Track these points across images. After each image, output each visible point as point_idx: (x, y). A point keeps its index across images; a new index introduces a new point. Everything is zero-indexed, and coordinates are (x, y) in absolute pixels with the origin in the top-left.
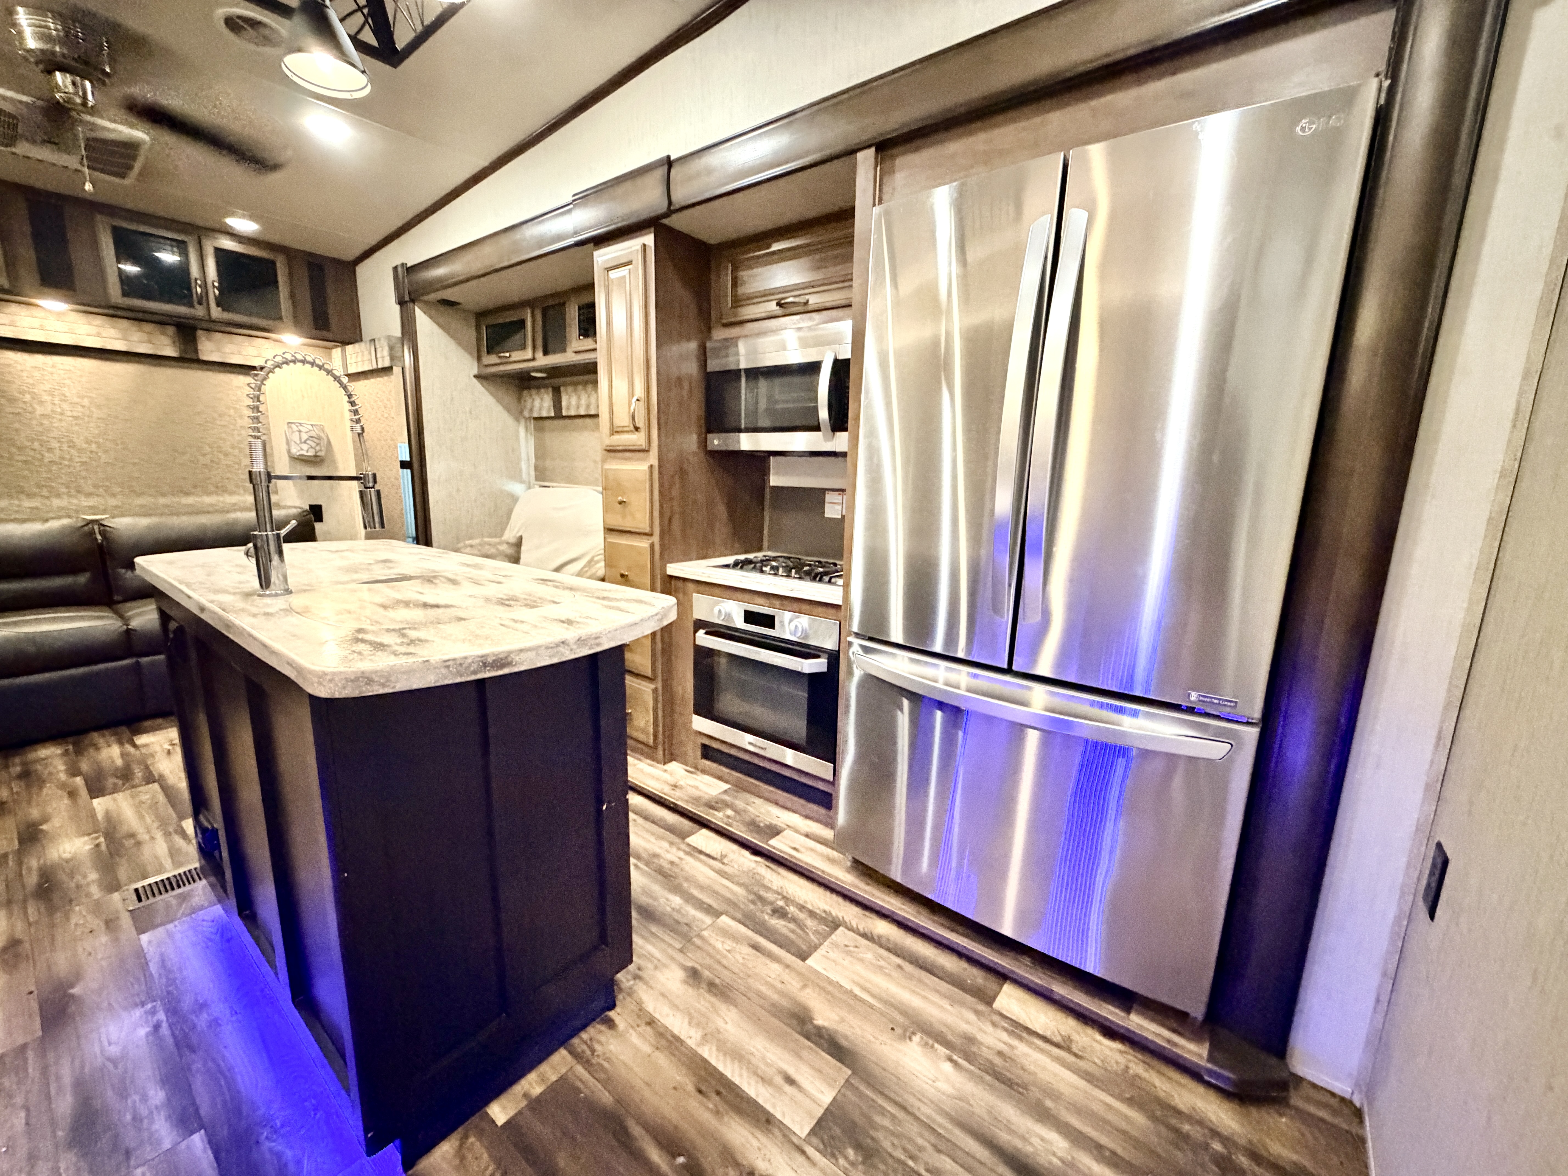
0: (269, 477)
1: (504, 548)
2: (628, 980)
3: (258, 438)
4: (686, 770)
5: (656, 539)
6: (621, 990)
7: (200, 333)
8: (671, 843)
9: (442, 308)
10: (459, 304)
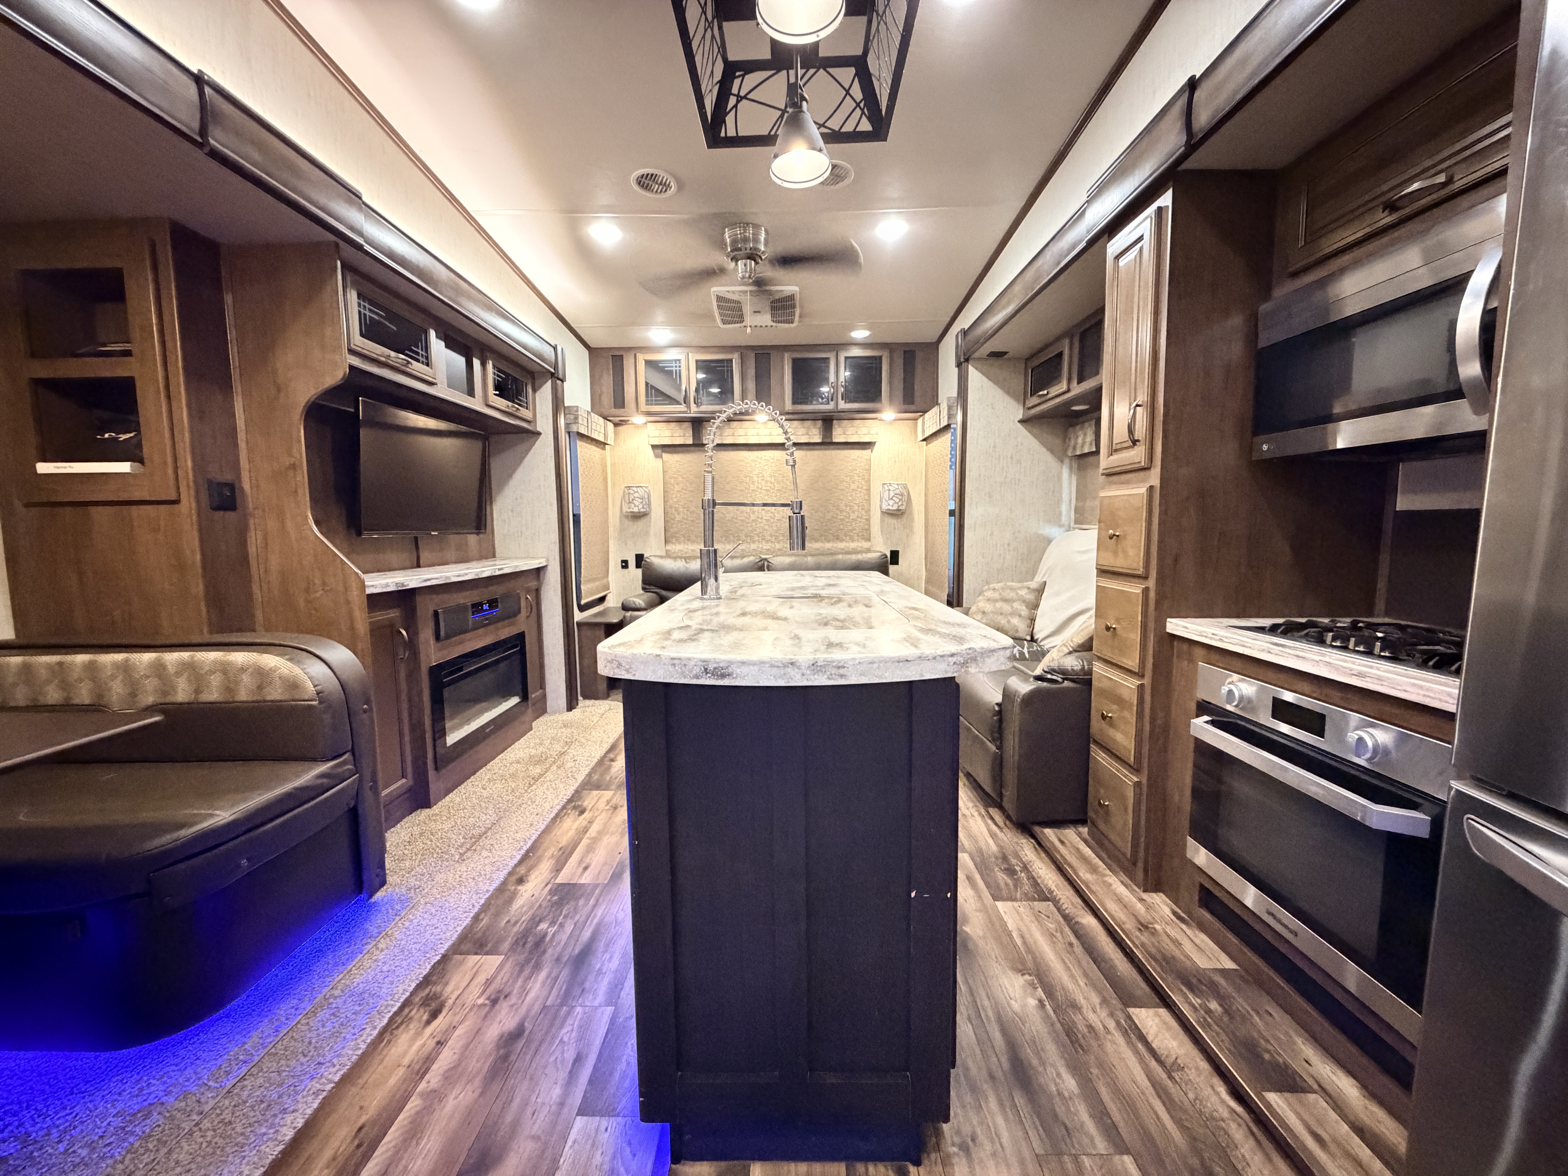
0: (715, 504)
1: (1023, 593)
2: (953, 1145)
3: (711, 472)
4: (1174, 913)
5: (1151, 583)
6: (938, 1148)
7: (835, 422)
8: (1104, 1001)
9: (992, 361)
10: (1005, 353)
